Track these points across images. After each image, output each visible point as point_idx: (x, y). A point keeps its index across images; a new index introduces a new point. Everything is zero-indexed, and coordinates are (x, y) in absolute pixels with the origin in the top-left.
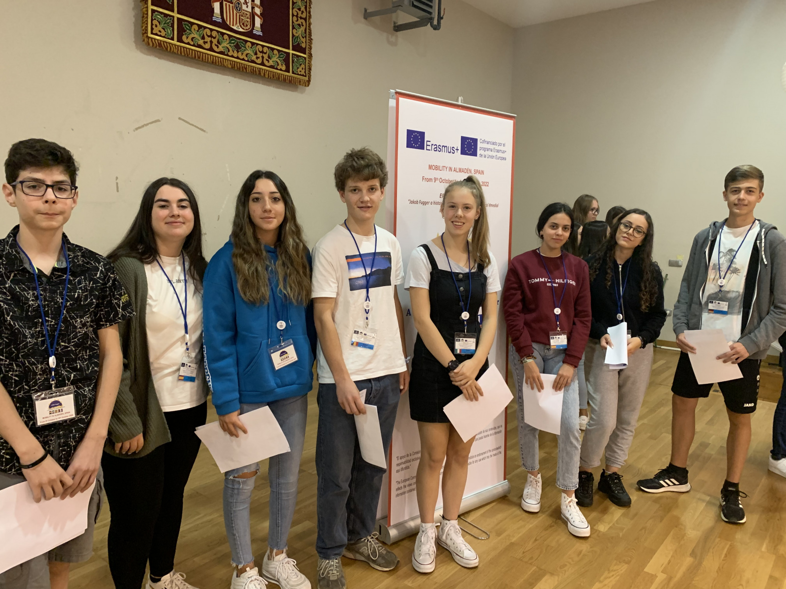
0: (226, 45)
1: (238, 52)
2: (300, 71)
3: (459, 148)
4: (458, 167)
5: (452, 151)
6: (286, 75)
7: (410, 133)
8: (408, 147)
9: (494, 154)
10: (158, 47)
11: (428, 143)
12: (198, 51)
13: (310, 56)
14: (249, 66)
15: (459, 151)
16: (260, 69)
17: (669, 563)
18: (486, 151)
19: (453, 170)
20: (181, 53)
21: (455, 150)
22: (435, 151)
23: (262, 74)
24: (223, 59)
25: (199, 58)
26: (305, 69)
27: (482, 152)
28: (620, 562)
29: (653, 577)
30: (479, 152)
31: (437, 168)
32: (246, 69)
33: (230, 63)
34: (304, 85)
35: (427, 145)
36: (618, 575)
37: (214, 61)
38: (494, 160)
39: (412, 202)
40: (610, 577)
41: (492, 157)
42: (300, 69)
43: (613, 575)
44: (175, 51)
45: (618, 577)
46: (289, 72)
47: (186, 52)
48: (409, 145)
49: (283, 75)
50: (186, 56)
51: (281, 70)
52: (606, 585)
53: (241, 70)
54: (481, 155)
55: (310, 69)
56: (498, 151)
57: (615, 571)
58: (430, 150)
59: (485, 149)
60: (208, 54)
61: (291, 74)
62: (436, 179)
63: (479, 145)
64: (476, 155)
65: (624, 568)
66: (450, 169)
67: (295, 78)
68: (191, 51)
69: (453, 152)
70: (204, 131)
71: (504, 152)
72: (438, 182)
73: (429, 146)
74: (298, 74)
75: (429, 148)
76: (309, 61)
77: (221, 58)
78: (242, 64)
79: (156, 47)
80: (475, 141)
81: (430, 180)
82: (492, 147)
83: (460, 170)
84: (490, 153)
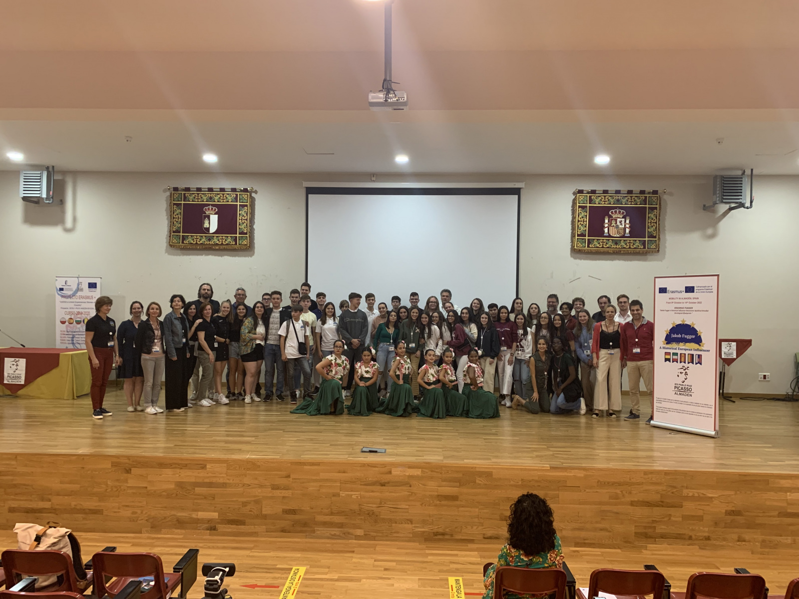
0: (610, 244)
1: (617, 246)
3: (684, 291)
4: (683, 297)
5: (681, 292)
6: (644, 251)
7: (660, 289)
9: (705, 291)
10: (579, 251)
11: (669, 291)
12: (597, 250)
13: (659, 239)
14: (622, 250)
16: (628, 250)
20: (589, 253)
22: (672, 293)
24: (609, 250)
25: (597, 252)
26: (656, 246)
27: (697, 291)
30: (695, 291)
31: (673, 299)
32: (621, 252)
33: (613, 252)
34: (655, 253)
37: (604, 252)
38: (704, 293)
39: (661, 311)
42: (653, 246)
44: (586, 252)
47: (591, 251)
48: (660, 292)
49: (642, 251)
51: (641, 249)
53: (618, 253)
55: (659, 245)
58: (669, 293)
59: (699, 290)
60: (601, 250)
61: (646, 249)
62: (672, 303)
63: (695, 288)
66: (680, 298)
67: (650, 251)
68: (593, 250)
70: (601, 280)
71: (711, 289)
72: (673, 303)
74: (651, 249)
76: (658, 241)
78: (619, 251)
80: (693, 287)
81: (670, 303)
82: (704, 288)
83: (685, 298)
84: (702, 291)
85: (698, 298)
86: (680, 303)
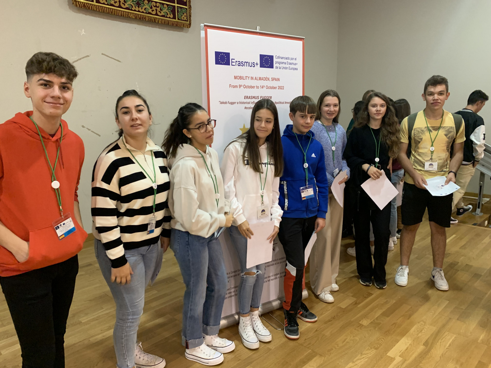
0: (130, 3)
1: (139, 7)
2: (184, 18)
4: (258, 76)
6: (173, 21)
7: (217, 54)
8: (216, 63)
9: (287, 66)
10: (83, 7)
11: (233, 61)
12: (110, 9)
13: (190, 7)
14: (147, 16)
15: (259, 65)
16: (155, 18)
17: (406, 349)
18: (281, 64)
19: (254, 79)
20: (99, 10)
21: (255, 64)
22: (238, 66)
23: (157, 22)
24: (129, 12)
25: (112, 13)
26: (187, 16)
27: (278, 65)
28: (371, 348)
29: (393, 359)
30: (275, 65)
31: (241, 78)
32: (145, 18)
33: (134, 16)
34: (187, 27)
35: (232, 62)
36: (368, 358)
37: (123, 15)
38: (288, 70)
39: (222, 103)
40: (361, 359)
41: (286, 68)
42: (183, 16)
43: (363, 358)
44: (95, 9)
45: (367, 359)
46: (175, 19)
47: (102, 10)
48: (217, 62)
49: (172, 21)
50: (103, 12)
51: (170, 18)
52: (356, 365)
53: (142, 19)
54: (277, 68)
55: (190, 16)
56: (290, 64)
57: (366, 354)
58: (234, 65)
59: (279, 63)
60: (118, 10)
61: (177, 20)
62: (240, 86)
63: (275, 60)
64: (273, 68)
65: (373, 352)
66: (252, 78)
67: (180, 23)
68: (106, 8)
69: (254, 66)
70: (120, 62)
71: (295, 64)
72: (242, 88)
73: (234, 62)
74: (182, 20)
75: (233, 64)
76: (189, 10)
77: (127, 12)
78: (142, 15)
79: (82, 7)
80: (271, 57)
81: (236, 86)
82: (285, 61)
83: (260, 79)
84: (284, 65)
85: (279, 80)
86: (253, 87)
